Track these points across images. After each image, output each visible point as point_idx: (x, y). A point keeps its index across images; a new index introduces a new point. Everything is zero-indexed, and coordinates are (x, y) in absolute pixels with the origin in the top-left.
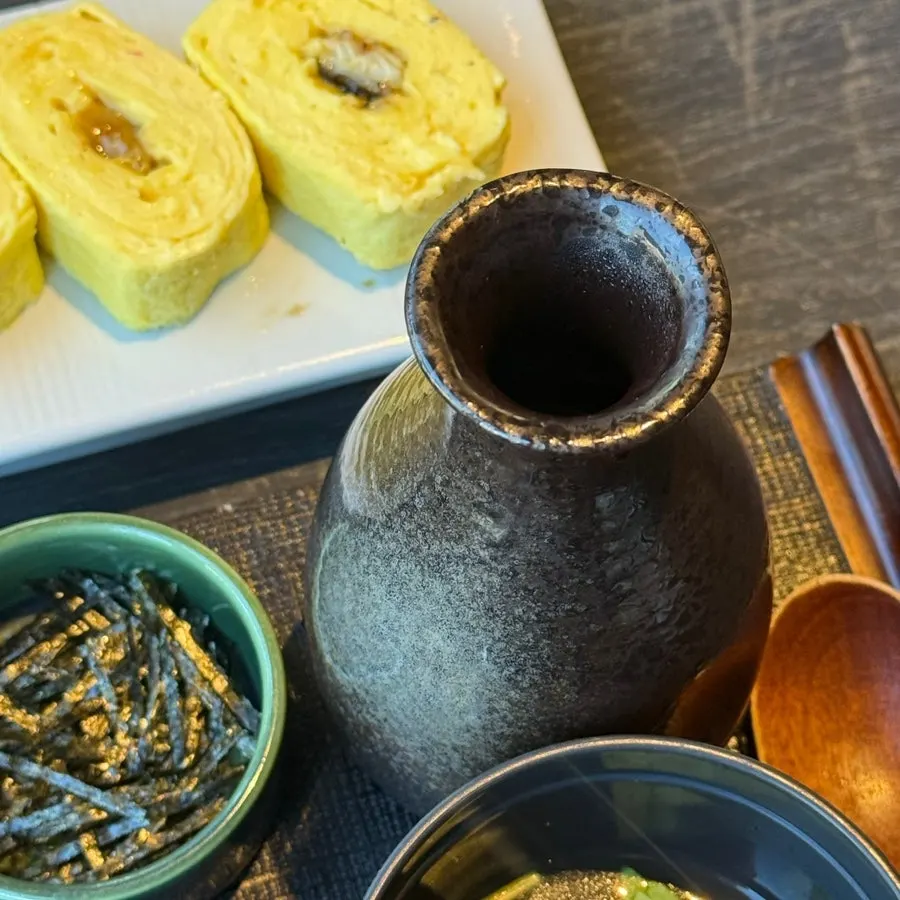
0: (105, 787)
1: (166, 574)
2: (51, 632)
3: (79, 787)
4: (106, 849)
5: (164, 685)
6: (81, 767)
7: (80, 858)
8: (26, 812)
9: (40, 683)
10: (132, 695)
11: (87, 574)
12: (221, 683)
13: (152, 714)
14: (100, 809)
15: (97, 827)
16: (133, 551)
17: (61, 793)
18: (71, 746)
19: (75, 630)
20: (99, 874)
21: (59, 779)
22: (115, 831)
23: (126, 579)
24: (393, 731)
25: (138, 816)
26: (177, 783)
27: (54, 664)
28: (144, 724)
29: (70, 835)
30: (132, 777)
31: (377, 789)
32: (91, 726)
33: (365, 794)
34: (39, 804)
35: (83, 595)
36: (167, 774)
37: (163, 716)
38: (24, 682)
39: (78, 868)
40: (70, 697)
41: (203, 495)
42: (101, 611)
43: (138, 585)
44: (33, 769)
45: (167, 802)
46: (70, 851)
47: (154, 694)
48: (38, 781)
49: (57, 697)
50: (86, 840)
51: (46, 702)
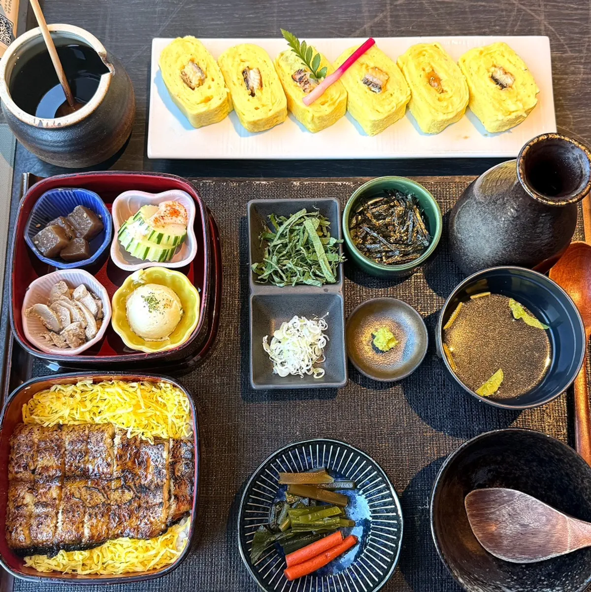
0: (391, 243)
1: (417, 196)
2: (386, 203)
3: (385, 242)
4: (388, 257)
5: (410, 223)
6: (387, 237)
7: (381, 258)
8: (371, 244)
9: (380, 215)
10: (401, 223)
11: (398, 191)
12: (423, 226)
13: (405, 229)
14: (389, 248)
15: (387, 252)
16: (410, 189)
17: (380, 241)
18: (384, 232)
19: (392, 204)
20: (385, 262)
21: (381, 239)
22: (391, 254)
23: (407, 195)
24: (468, 251)
25: (397, 253)
26: (407, 247)
27: (385, 211)
28: (402, 231)
29: (380, 252)
30: (397, 242)
31: (452, 261)
32: (390, 228)
33: (448, 262)
34: (374, 243)
35: (395, 196)
36: (405, 244)
37: (407, 230)
38: (377, 213)
39: (379, 259)
40: (388, 220)
41: (425, 177)
42: (398, 201)
43: (409, 197)
44: (375, 234)
45: (404, 251)
46: (379, 255)
47: (406, 225)
48: (376, 237)
49: (384, 219)
50: (384, 254)
51: (381, 219)
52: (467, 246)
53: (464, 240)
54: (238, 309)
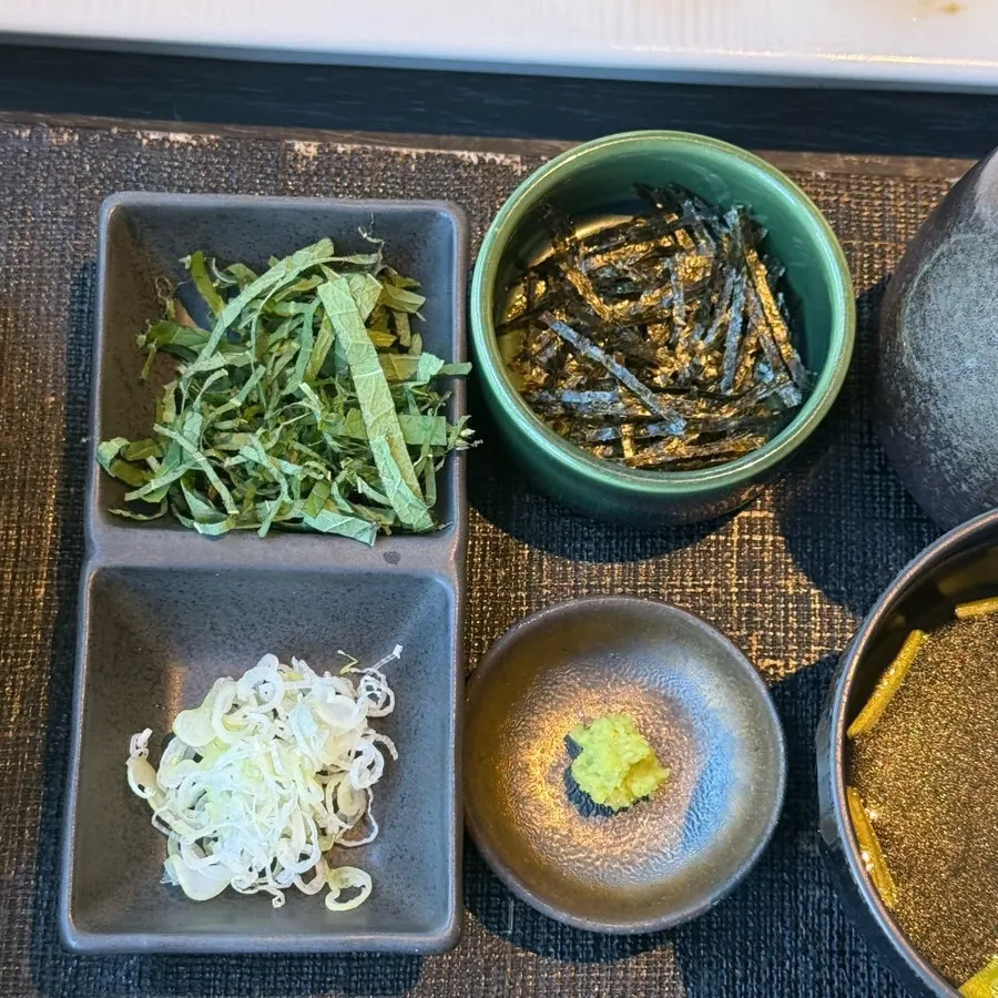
0: (656, 389)
1: (761, 218)
2: (645, 235)
3: (633, 382)
4: (641, 443)
5: (731, 316)
6: (641, 366)
7: (616, 443)
8: (579, 388)
9: (621, 279)
10: (698, 317)
11: (690, 195)
12: (781, 332)
13: (711, 338)
14: (646, 407)
15: (639, 422)
16: (737, 185)
17: (615, 381)
18: (633, 344)
19: (666, 242)
20: (629, 463)
21: (619, 370)
22: (653, 430)
23: (723, 211)
24: (954, 429)
25: (678, 426)
26: (719, 408)
27: (638, 266)
28: (702, 345)
29: (611, 420)
30: (678, 387)
31: (884, 471)
32: (656, 332)
33: (872, 472)
34: (593, 385)
35: (680, 212)
36: (709, 396)
37: (720, 344)
38: (607, 273)
39: (610, 451)
40: (646, 300)
42: (690, 232)
43: (733, 217)
44: (597, 353)
45: (706, 421)
46: (608, 434)
47: (718, 322)
48: (598, 365)
49: (635, 297)
50: (626, 429)
51: (622, 297)
52: (949, 410)
53: (938, 386)
54: (46, 620)
